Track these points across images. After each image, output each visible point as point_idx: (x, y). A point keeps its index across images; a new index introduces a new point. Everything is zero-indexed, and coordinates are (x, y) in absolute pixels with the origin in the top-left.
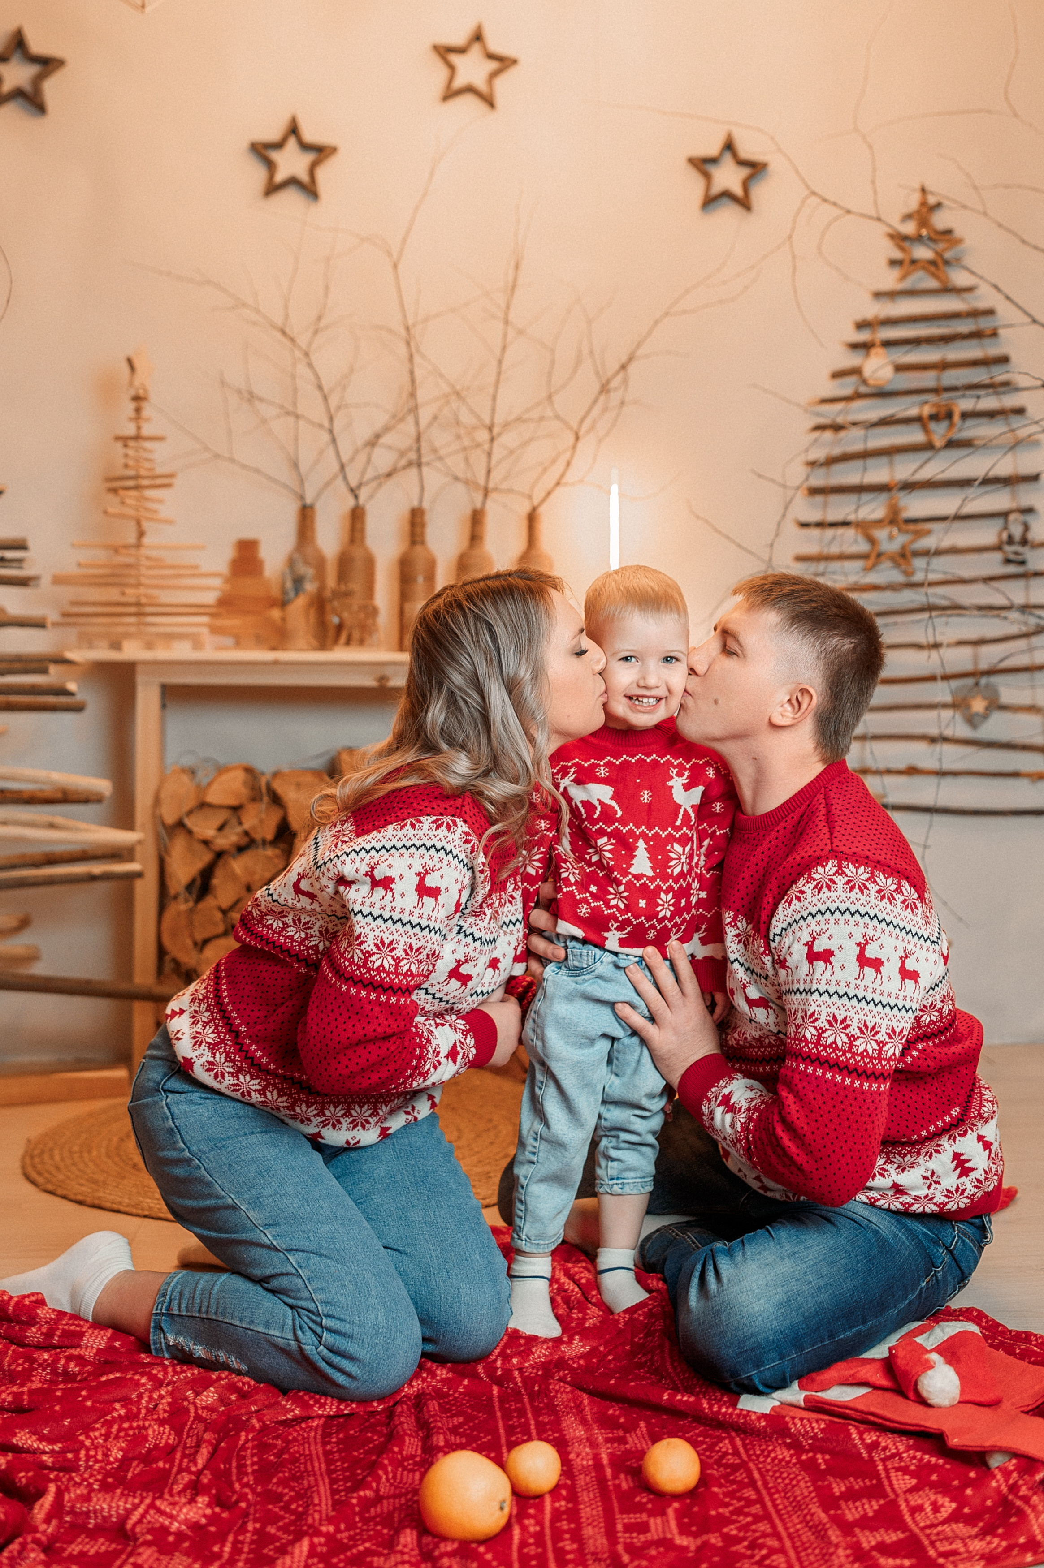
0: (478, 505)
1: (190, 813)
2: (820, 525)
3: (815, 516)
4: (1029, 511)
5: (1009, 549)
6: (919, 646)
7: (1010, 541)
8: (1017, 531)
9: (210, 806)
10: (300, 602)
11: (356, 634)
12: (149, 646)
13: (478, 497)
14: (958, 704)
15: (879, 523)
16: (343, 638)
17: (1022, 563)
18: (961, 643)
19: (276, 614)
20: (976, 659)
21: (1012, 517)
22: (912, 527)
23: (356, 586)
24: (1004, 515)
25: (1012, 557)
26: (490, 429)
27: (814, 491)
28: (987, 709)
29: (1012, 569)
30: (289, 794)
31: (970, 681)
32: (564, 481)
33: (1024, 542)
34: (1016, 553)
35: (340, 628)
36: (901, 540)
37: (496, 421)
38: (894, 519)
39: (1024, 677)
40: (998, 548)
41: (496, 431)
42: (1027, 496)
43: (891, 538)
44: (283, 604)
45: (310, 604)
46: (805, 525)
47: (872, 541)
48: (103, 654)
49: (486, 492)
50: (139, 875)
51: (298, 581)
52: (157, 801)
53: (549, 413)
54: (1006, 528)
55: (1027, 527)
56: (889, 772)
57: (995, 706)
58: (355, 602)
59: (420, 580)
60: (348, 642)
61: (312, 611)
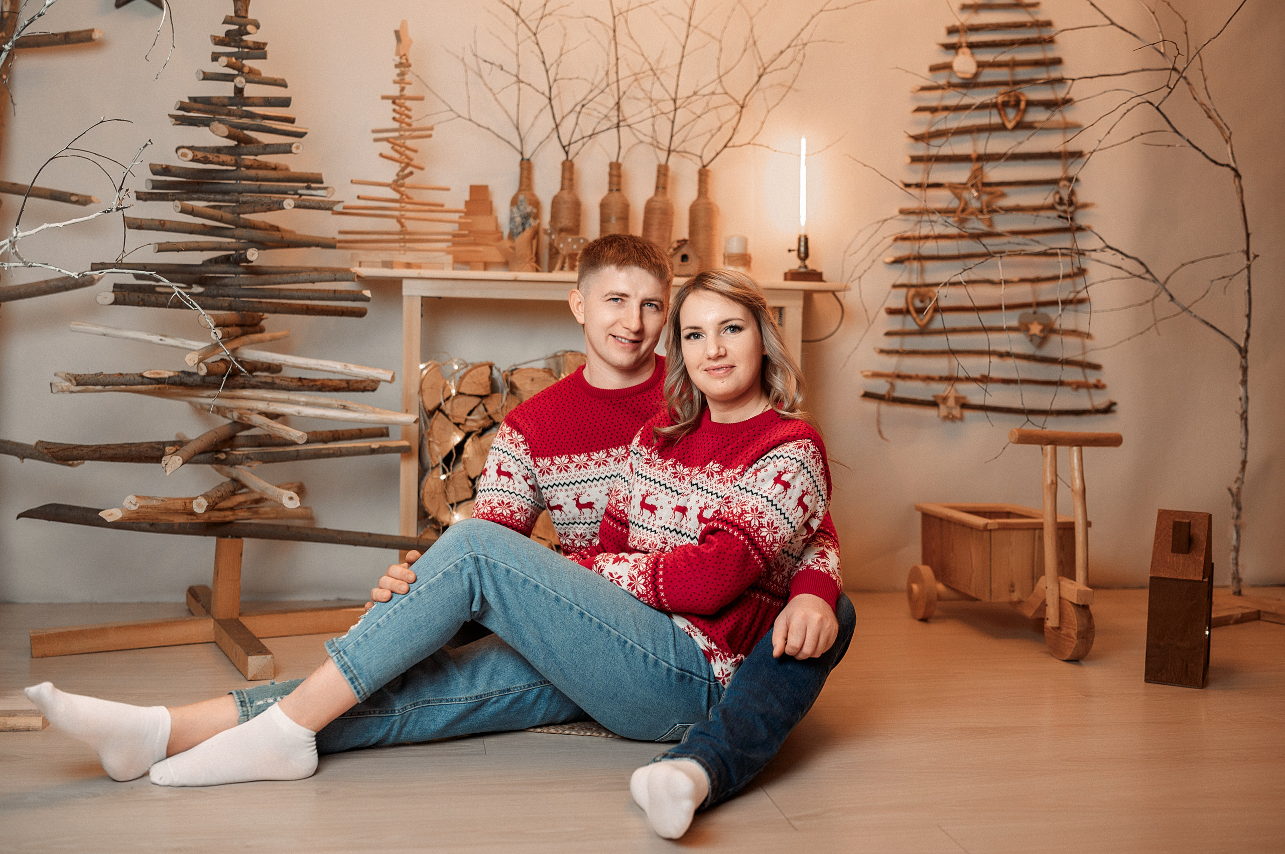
0: (663, 162)
1: (446, 400)
2: (921, 186)
3: (916, 178)
4: (1074, 180)
5: (1061, 208)
6: (992, 283)
7: (1061, 202)
8: (1066, 195)
9: (463, 394)
10: (526, 234)
11: (568, 262)
13: (663, 156)
14: (1023, 328)
15: (964, 185)
16: (559, 265)
17: (1071, 219)
18: (1023, 281)
20: (1034, 292)
21: (1062, 183)
22: (988, 189)
24: (1056, 182)
25: (1062, 214)
26: (675, 101)
27: (915, 159)
28: (1042, 331)
29: (1065, 224)
31: (1031, 310)
32: (730, 144)
33: (1071, 203)
34: (1066, 212)
35: (555, 255)
36: (981, 199)
37: (678, 96)
38: (976, 182)
40: (1052, 208)
41: (679, 103)
42: (1074, 169)
44: (512, 236)
46: (908, 185)
47: (960, 198)
49: (669, 152)
51: (525, 217)
53: (719, 90)
54: (1058, 192)
55: (1073, 193)
56: (968, 379)
57: (1049, 330)
58: (569, 236)
59: (615, 220)
60: (563, 268)
61: (535, 243)
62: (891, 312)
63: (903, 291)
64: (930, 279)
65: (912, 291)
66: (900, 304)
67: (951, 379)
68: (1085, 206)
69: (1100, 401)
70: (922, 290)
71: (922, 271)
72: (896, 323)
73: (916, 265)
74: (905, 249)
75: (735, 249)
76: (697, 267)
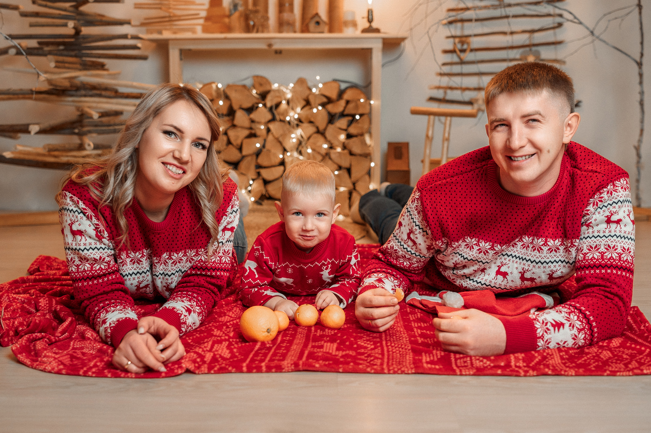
6: (504, 33)
10: (236, 15)
11: (260, 29)
12: (175, 33)
14: (523, 59)
16: (255, 30)
18: (524, 32)
19: (227, 20)
20: (530, 38)
23: (260, 8)
30: (233, 95)
31: (527, 49)
35: (254, 26)
39: (552, 47)
44: (229, 16)
45: (241, 16)
48: (156, 36)
51: (235, 6)
58: (260, 15)
59: (287, 5)
60: (257, 32)
61: (242, 19)
62: (445, 52)
63: (451, 40)
64: (466, 32)
65: (457, 40)
66: (450, 47)
67: (479, 89)
70: (463, 39)
71: (462, 28)
72: (449, 58)
73: (459, 25)
74: (453, 16)
75: (349, 18)
76: (326, 28)
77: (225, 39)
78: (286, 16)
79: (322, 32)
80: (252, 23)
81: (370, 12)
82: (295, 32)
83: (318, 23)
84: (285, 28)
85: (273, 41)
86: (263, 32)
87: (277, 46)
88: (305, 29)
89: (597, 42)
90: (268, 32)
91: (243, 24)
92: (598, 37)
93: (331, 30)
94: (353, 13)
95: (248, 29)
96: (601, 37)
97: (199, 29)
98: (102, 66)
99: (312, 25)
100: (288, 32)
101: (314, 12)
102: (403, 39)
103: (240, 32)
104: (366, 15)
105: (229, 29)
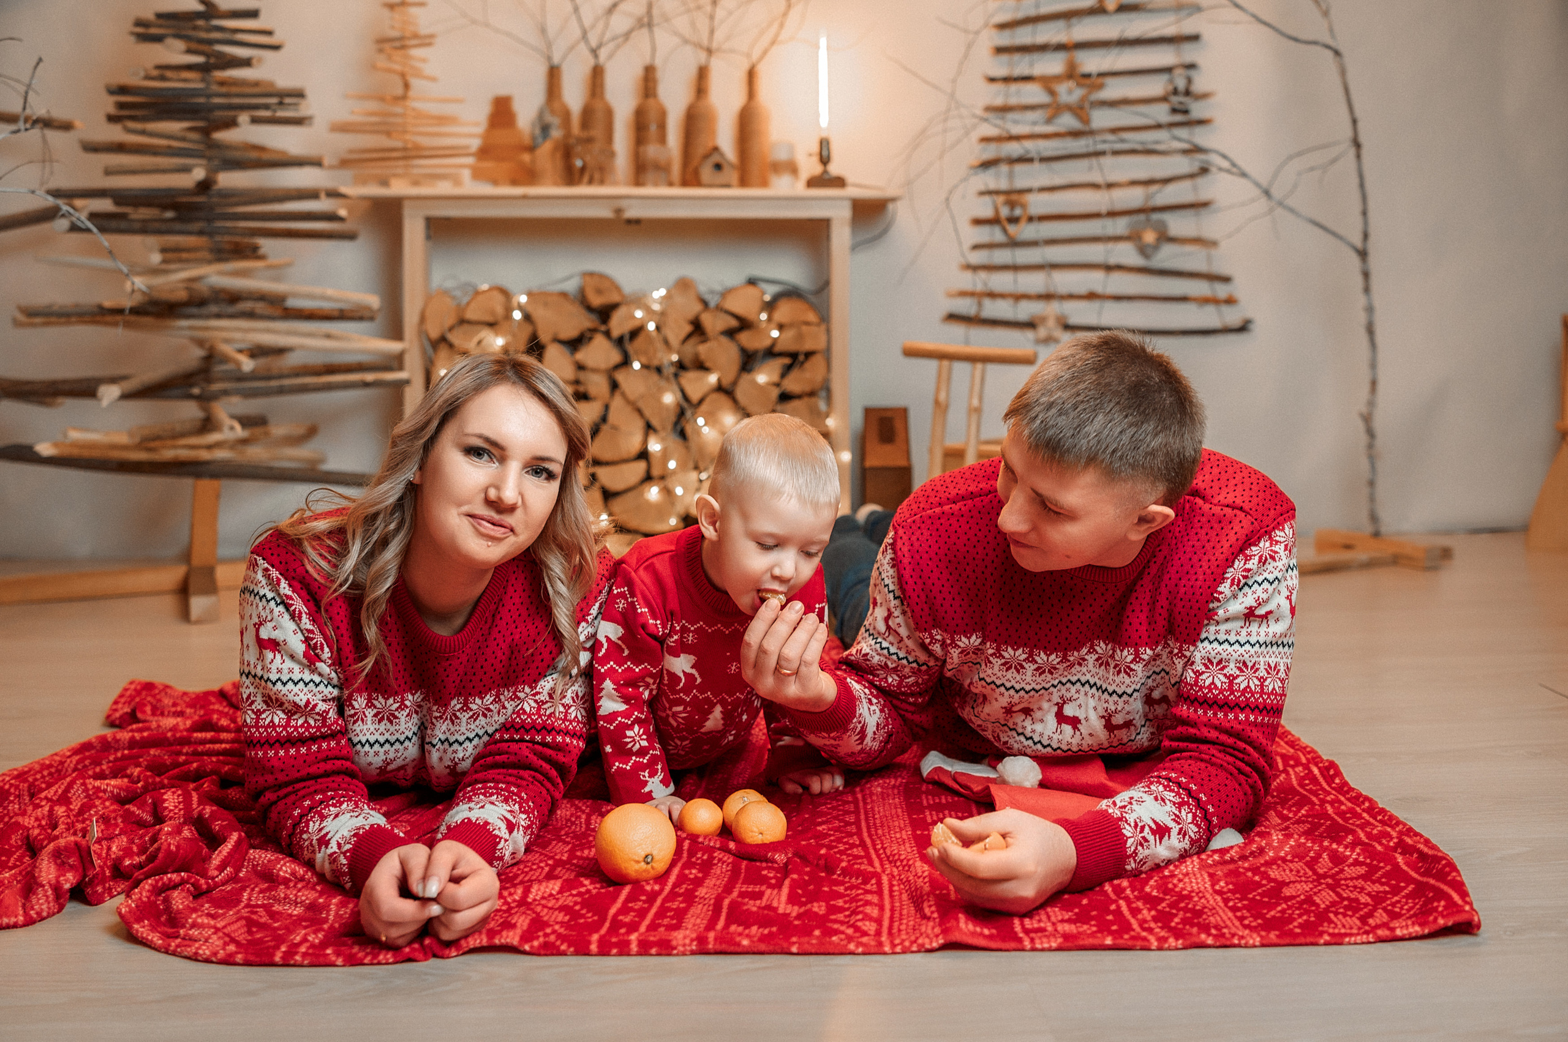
0: (703, 63)
1: (451, 329)
2: (1007, 80)
3: (1001, 71)
4: (1191, 66)
5: (1175, 99)
6: (1095, 186)
7: (1175, 92)
8: (1181, 84)
9: (469, 322)
10: (546, 146)
11: (597, 176)
12: (415, 184)
13: (703, 56)
14: (1133, 237)
15: (1057, 78)
16: (586, 178)
17: (1186, 112)
18: (1135, 183)
19: (526, 157)
20: (1149, 197)
21: (1177, 72)
22: (1087, 81)
23: (596, 133)
24: (1168, 70)
25: (1177, 106)
27: (999, 50)
28: (1157, 240)
29: (1179, 118)
31: (1142, 217)
32: (777, 41)
33: (1187, 93)
34: (1181, 103)
35: (583, 169)
36: (1078, 93)
38: (1072, 74)
39: (1191, 213)
40: (1164, 99)
42: (1189, 53)
43: (1070, 92)
44: (531, 149)
45: (555, 149)
46: (992, 80)
47: (1052, 93)
48: (374, 190)
49: (710, 51)
50: (407, 382)
51: (545, 129)
52: (423, 319)
54: (1171, 81)
55: (1189, 81)
56: (1071, 297)
57: (1165, 238)
58: (597, 147)
59: (653, 128)
60: (591, 182)
61: (558, 155)
62: (978, 222)
63: (989, 199)
64: (1020, 184)
65: (1001, 199)
66: (988, 213)
67: (1048, 297)
68: (1205, 96)
69: (1232, 316)
70: (1013, 197)
71: (1011, 176)
72: (985, 234)
74: (991, 152)
75: (782, 155)
76: (733, 176)
77: (525, 197)
78: (652, 151)
79: (727, 186)
80: (579, 163)
81: (824, 144)
82: (671, 184)
83: (718, 167)
84: (650, 176)
85: (624, 203)
86: (602, 182)
87: (632, 213)
88: (690, 178)
89: (1279, 211)
90: (615, 183)
91: (559, 163)
92: (1280, 204)
93: (744, 182)
94: (791, 148)
95: (571, 176)
96: (1289, 202)
97: (466, 174)
98: (253, 253)
99: (707, 172)
100: (656, 184)
101: (710, 145)
102: (893, 200)
103: (556, 184)
104: (816, 148)
105: (530, 176)
